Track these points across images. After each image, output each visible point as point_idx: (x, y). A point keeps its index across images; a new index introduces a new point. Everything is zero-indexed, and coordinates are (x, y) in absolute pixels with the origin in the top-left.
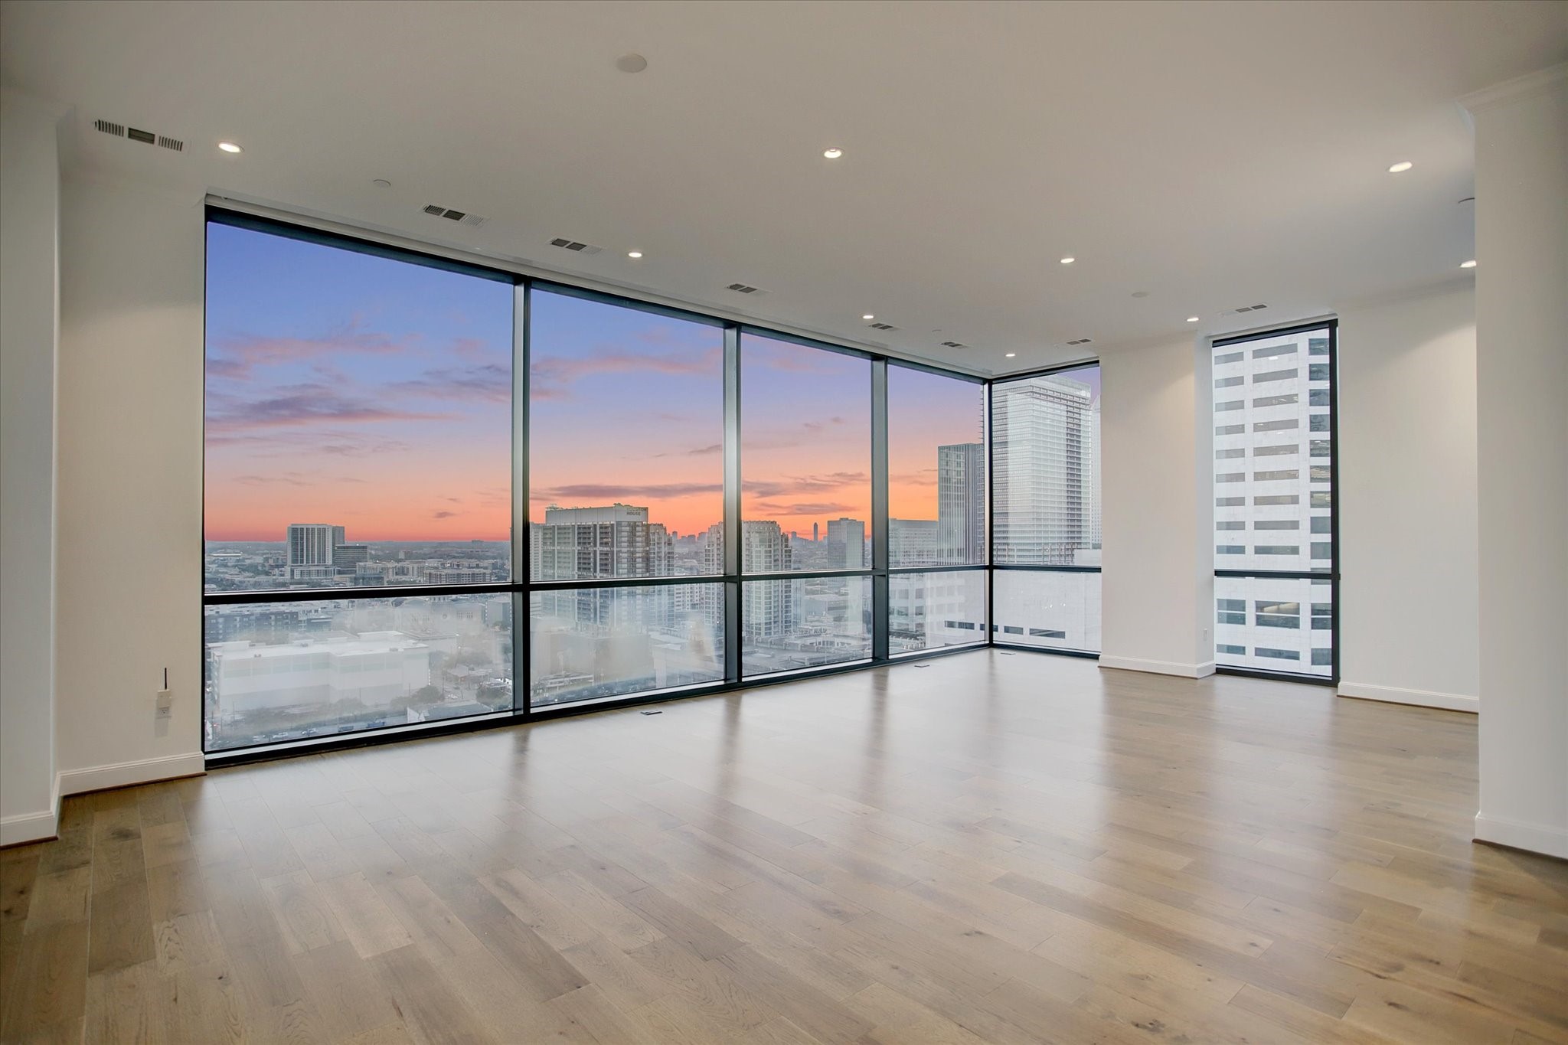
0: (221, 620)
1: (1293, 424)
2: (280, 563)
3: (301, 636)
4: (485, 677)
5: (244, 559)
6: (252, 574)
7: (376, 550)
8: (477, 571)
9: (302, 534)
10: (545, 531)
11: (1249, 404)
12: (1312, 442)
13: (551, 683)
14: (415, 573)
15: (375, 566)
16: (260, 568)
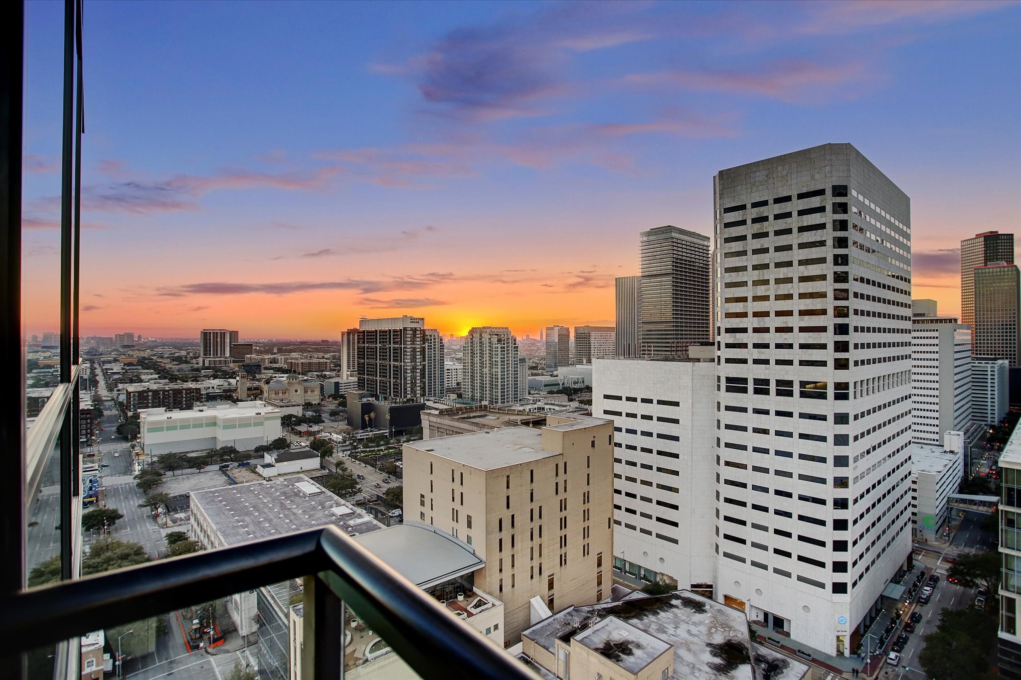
0: (150, 394)
1: (823, 260)
2: (197, 355)
3: (202, 404)
4: (318, 432)
5: (175, 353)
6: (178, 363)
7: (260, 347)
8: (321, 360)
9: (210, 336)
10: (359, 334)
11: (795, 247)
12: (835, 273)
13: (361, 436)
14: (283, 362)
15: (257, 357)
16: (184, 359)
